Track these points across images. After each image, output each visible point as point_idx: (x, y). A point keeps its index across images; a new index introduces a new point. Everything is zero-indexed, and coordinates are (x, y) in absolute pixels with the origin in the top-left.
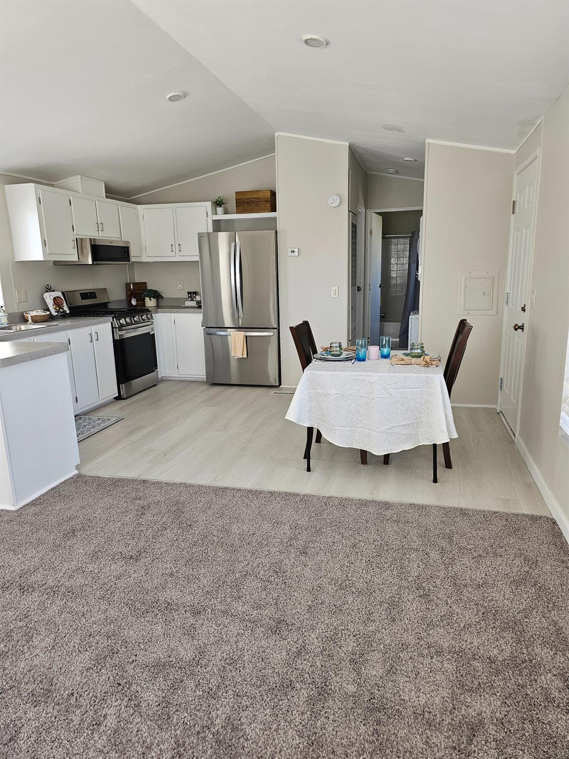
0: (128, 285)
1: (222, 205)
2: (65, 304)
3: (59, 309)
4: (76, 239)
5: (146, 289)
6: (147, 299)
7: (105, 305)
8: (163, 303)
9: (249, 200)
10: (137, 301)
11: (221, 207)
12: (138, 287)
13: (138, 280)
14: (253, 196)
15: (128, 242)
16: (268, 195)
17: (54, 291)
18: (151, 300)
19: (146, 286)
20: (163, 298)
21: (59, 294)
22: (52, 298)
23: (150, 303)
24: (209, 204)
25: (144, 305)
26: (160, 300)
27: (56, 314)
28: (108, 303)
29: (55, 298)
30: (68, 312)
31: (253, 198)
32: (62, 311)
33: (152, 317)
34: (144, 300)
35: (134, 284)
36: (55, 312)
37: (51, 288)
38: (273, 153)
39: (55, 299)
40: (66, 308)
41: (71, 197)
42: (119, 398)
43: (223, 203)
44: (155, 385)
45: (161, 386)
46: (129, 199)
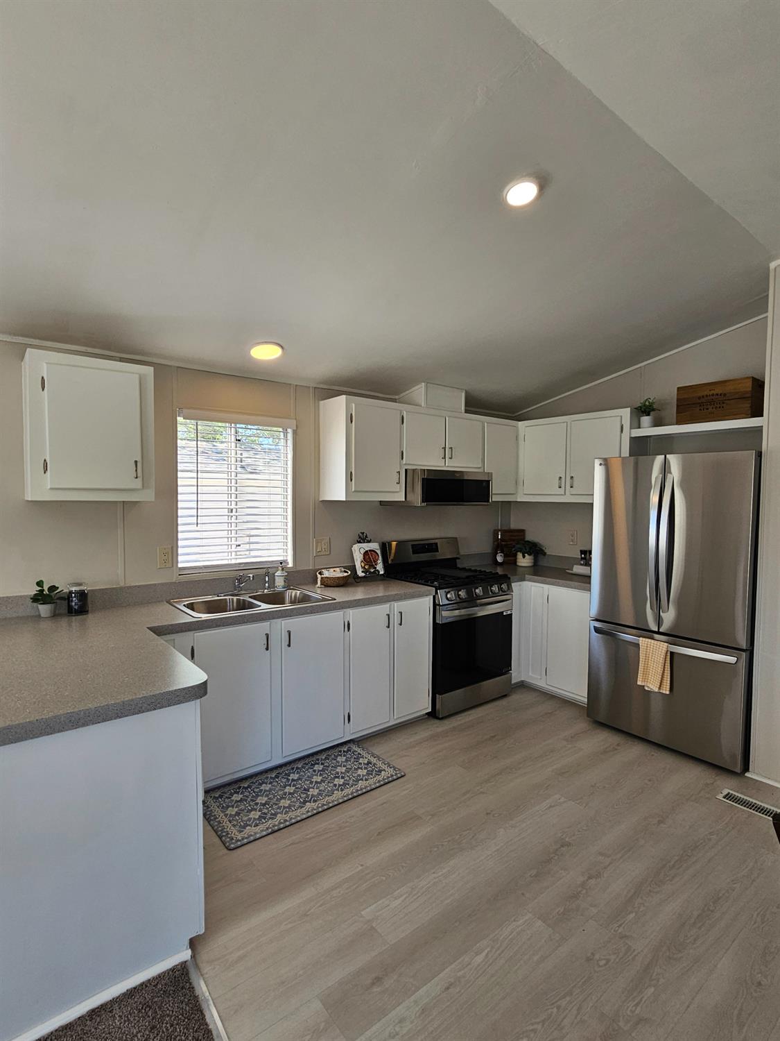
0: (495, 533)
1: (650, 413)
2: (380, 561)
3: (369, 568)
4: (406, 470)
5: (524, 538)
6: (520, 555)
7: (451, 563)
8: (543, 562)
9: (704, 400)
10: (505, 556)
11: (649, 415)
12: (511, 536)
13: (514, 525)
14: (713, 392)
15: (490, 474)
17: (369, 542)
18: (524, 557)
19: (524, 535)
20: (545, 554)
21: (375, 546)
22: (363, 551)
23: (524, 561)
24: (626, 413)
25: (515, 562)
26: (541, 557)
27: (363, 574)
28: (458, 558)
29: (367, 551)
30: (382, 572)
32: (372, 570)
33: (510, 588)
34: (515, 555)
35: (504, 532)
36: (362, 572)
37: (366, 537)
39: (366, 553)
40: (380, 567)
41: (405, 413)
42: (433, 715)
43: (654, 410)
44: (505, 696)
45: (516, 698)
46: (514, 415)
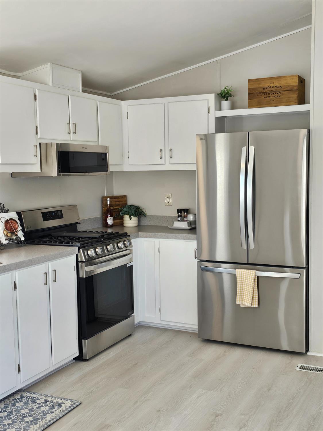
0: (104, 199)
1: (229, 98)
2: (19, 229)
3: (11, 235)
4: (40, 144)
5: (126, 204)
6: (126, 217)
7: (73, 227)
8: (145, 222)
9: (267, 90)
10: (114, 219)
11: (227, 100)
12: (117, 201)
13: (117, 192)
14: (272, 85)
15: (106, 147)
16: (295, 82)
17: (7, 211)
18: (131, 218)
19: (126, 201)
20: (145, 215)
21: (13, 215)
22: (4, 220)
23: (130, 222)
24: (211, 98)
25: (122, 224)
26: (142, 218)
27: (7, 242)
28: (78, 223)
29: (7, 220)
30: (23, 239)
31: (273, 87)
32: (14, 237)
33: (130, 244)
34: (122, 218)
35: (112, 198)
36: (6, 240)
37: (4, 207)
38: (309, 25)
39: (7, 222)
40: (20, 234)
41: (37, 90)
42: (80, 358)
43: (230, 96)
44: (130, 335)
45: (138, 336)
46: (112, 94)
